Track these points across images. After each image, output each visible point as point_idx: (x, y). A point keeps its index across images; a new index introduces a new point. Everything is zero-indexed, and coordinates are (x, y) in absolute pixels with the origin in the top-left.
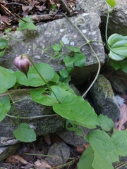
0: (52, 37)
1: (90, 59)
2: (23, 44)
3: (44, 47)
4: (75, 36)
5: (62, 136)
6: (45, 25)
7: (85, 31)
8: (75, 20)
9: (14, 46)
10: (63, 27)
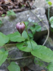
0: (23, 19)
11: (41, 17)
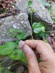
0: (8, 25)
1: (27, 34)
3: (5, 30)
4: (19, 24)
6: (3, 19)
7: (22, 22)
8: (17, 17)
10: (12, 20)
11: (25, 23)
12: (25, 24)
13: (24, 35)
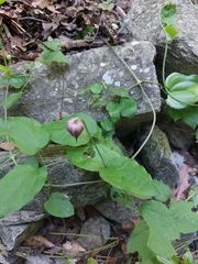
0: (88, 73)
1: (141, 105)
2: (47, 81)
3: (77, 86)
4: (121, 74)
5: (100, 208)
6: (79, 54)
7: (134, 67)
8: (121, 51)
9: (34, 83)
11: (141, 71)
12: (142, 76)
13: (130, 106)
